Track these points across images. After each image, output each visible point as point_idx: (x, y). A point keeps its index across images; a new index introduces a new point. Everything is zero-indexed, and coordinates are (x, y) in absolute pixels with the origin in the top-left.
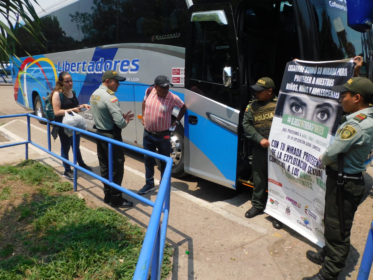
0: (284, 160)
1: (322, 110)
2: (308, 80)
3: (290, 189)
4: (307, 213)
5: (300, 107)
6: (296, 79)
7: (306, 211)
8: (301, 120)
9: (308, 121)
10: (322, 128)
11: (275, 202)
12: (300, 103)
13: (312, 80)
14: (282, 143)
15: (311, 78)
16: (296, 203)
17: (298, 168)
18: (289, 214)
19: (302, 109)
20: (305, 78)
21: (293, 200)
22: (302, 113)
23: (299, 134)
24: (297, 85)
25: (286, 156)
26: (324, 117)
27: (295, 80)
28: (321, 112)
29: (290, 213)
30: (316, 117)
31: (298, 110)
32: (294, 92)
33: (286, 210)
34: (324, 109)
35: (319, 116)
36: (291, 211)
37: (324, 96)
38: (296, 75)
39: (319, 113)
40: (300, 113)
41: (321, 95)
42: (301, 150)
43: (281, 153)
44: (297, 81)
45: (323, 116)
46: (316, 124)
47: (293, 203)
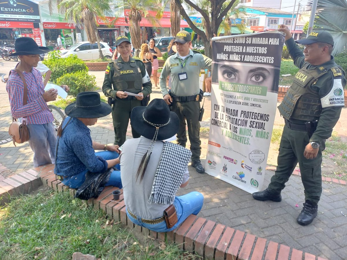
0: (226, 120)
1: (255, 73)
2: (239, 49)
3: (227, 149)
4: (244, 167)
5: (232, 73)
6: (226, 49)
7: (242, 165)
8: (234, 85)
9: (242, 85)
10: (259, 88)
11: (213, 163)
12: (232, 70)
13: (243, 49)
14: (222, 106)
15: (241, 47)
16: (233, 160)
17: (236, 126)
18: (225, 171)
19: (234, 75)
20: (236, 48)
21: (230, 158)
22: (235, 79)
23: (234, 97)
24: (227, 55)
25: (227, 117)
26: (259, 79)
27: (224, 50)
28: (256, 75)
29: (227, 170)
30: (250, 80)
31: (230, 76)
32: (225, 60)
33: (223, 168)
34: (258, 73)
35: (253, 79)
36: (227, 169)
37: (257, 61)
38: (225, 46)
39: (253, 76)
40: (233, 79)
41: (255, 61)
42: (237, 111)
43: (223, 114)
44: (227, 51)
45: (257, 78)
46: (251, 86)
47: (230, 161)
